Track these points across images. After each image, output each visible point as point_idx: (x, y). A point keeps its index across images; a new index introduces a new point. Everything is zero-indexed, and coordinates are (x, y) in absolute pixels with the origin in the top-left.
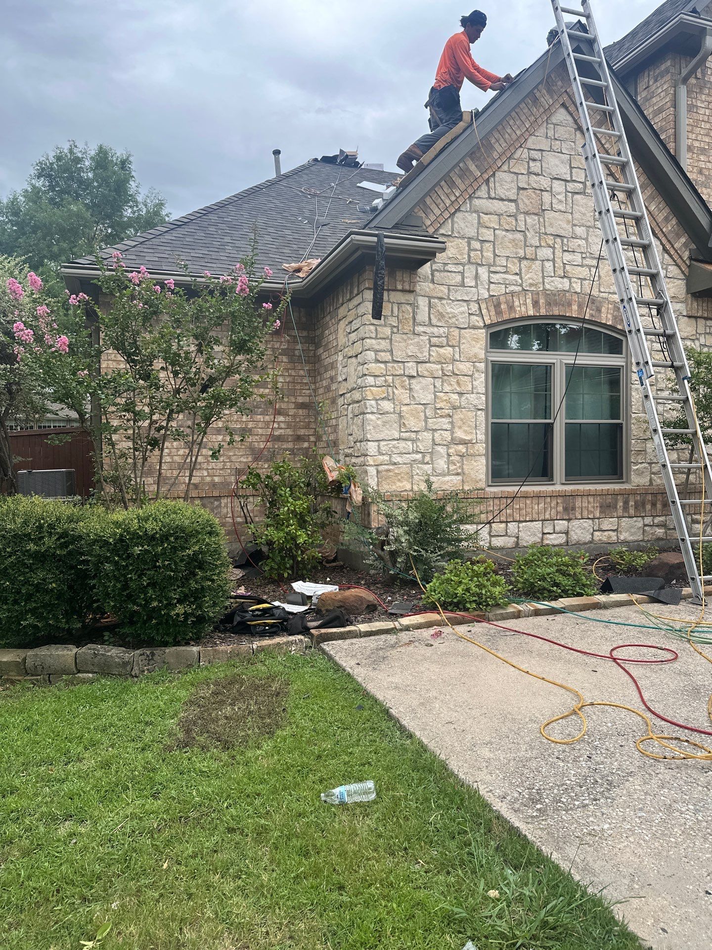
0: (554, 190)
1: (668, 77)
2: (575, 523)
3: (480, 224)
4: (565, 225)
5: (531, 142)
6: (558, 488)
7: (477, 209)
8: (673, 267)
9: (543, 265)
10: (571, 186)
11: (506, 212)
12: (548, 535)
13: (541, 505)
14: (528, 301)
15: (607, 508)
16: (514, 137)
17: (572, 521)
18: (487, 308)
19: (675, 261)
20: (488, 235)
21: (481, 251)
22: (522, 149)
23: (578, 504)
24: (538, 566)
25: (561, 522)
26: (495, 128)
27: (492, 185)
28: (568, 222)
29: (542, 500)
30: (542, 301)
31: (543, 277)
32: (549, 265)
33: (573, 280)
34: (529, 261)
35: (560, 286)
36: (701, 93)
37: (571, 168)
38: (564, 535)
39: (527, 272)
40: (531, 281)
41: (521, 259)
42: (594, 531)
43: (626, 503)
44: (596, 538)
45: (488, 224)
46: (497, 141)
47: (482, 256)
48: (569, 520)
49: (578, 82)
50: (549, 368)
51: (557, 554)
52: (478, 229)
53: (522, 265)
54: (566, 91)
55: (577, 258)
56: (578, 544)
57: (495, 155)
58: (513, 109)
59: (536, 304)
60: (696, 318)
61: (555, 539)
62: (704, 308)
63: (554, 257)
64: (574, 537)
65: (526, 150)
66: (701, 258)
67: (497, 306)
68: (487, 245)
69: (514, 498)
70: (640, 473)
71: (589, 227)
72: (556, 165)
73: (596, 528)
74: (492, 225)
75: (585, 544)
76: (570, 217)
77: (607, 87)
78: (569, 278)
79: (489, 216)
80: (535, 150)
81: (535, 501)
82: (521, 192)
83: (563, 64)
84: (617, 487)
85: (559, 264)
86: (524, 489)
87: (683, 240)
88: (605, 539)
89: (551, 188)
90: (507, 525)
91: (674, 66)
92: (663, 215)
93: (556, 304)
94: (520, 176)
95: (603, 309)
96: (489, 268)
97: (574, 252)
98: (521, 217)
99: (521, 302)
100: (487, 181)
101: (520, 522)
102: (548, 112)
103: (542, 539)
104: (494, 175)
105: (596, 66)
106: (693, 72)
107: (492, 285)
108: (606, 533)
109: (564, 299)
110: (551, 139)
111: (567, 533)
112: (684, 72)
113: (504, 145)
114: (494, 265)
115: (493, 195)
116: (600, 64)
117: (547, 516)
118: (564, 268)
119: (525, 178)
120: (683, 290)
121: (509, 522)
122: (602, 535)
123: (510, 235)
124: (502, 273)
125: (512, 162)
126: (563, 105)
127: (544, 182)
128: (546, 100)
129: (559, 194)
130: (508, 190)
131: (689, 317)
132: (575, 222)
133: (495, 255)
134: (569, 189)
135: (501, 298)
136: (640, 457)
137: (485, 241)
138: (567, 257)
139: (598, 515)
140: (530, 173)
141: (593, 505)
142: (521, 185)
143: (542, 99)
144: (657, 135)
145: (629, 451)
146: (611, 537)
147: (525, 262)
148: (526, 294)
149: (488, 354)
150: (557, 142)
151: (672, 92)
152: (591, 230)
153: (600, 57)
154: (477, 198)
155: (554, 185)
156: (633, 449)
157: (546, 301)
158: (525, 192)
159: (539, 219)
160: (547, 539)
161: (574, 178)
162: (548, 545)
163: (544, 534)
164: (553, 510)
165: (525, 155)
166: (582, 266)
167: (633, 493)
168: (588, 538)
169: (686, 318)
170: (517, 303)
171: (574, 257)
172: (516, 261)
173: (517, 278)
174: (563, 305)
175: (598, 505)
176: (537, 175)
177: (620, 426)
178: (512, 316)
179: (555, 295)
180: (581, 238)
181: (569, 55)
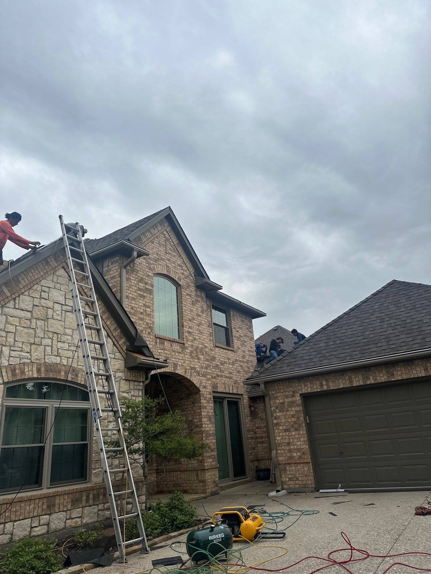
0: (55, 308)
1: (117, 264)
2: (54, 516)
3: (7, 322)
4: (60, 328)
5: (43, 282)
6: (45, 491)
7: (6, 313)
8: (118, 353)
9: (45, 348)
10: (64, 308)
11: (24, 317)
12: (35, 529)
13: (32, 506)
14: (34, 368)
15: (76, 502)
16: (33, 278)
17: (52, 515)
18: (6, 372)
19: (119, 351)
20: (12, 328)
21: (6, 338)
22: (37, 285)
23: (57, 502)
24: (22, 556)
25: (44, 517)
26: (23, 272)
27: (17, 301)
28: (62, 326)
29: (32, 502)
30: (43, 369)
31: (45, 355)
32: (48, 349)
33: (62, 358)
34: (36, 346)
35: (54, 361)
36: (133, 274)
37: (65, 298)
38: (46, 526)
39: (35, 352)
40: (37, 357)
41: (31, 344)
42: (67, 520)
43: (88, 497)
44: (68, 525)
45: (12, 323)
46: (23, 279)
47: (6, 340)
48: (50, 514)
49: (70, 260)
50: (44, 410)
51: (37, 544)
52: (5, 325)
53: (32, 348)
54: (65, 261)
55: (66, 346)
56: (55, 531)
57: (21, 286)
58: (34, 265)
59: (39, 370)
60: (129, 381)
61: (39, 530)
62: (134, 375)
63: (52, 344)
64: (53, 526)
65: (40, 286)
66: (132, 350)
67: (13, 371)
68: (10, 334)
69: (11, 503)
70: (97, 475)
71: (74, 330)
72: (57, 295)
73: (68, 517)
74: (15, 324)
75: (60, 530)
76: (63, 323)
77: (86, 264)
78: (61, 357)
79: (13, 318)
80: (45, 286)
81: (28, 503)
82: (35, 307)
83: (64, 249)
84: (82, 486)
85: (55, 348)
86: (20, 495)
87: (123, 340)
88: (73, 525)
89: (53, 307)
90: (5, 526)
91: (120, 260)
92: (114, 327)
93: (51, 371)
94: (35, 299)
95: (79, 375)
96: (10, 348)
97: (64, 342)
98: (34, 321)
99: (30, 369)
100: (14, 299)
101: (15, 521)
102: (54, 270)
103: (30, 532)
104: (19, 296)
105: (81, 254)
106: (129, 264)
107: (11, 358)
108: (74, 520)
109: (56, 368)
110: (55, 283)
111: (48, 524)
112: (125, 263)
113: (27, 281)
114: (14, 346)
115: (17, 307)
116: (83, 253)
117: (35, 514)
118: (58, 351)
119: (38, 300)
120: (123, 366)
121: (7, 523)
122: (71, 522)
123: (26, 330)
124: (18, 351)
125: (31, 291)
126: (63, 267)
127: (50, 304)
128: (53, 263)
129: (58, 311)
130: (28, 305)
131: (126, 380)
132: (66, 326)
133: (15, 341)
134: (63, 309)
135: (17, 366)
136: (97, 464)
137: (9, 332)
138: (60, 345)
139: (69, 508)
140: (41, 298)
141: (66, 501)
142: (35, 304)
143: (51, 263)
144: (111, 290)
145: (91, 461)
146: (77, 522)
147: (34, 346)
148: (33, 364)
149: (4, 401)
150: (58, 285)
151: (119, 271)
152: (75, 331)
153: (83, 250)
154: (6, 307)
155: (55, 306)
156: (93, 460)
157: (45, 369)
158: (37, 308)
159: (45, 323)
160: (34, 532)
161: (67, 304)
162: (34, 536)
163: (32, 528)
164: (40, 509)
165: (39, 288)
166: (68, 350)
167: (92, 489)
168: (62, 525)
169: (124, 381)
170: (26, 370)
171: (64, 345)
172: (28, 345)
173: (28, 355)
174: (56, 372)
175: (70, 500)
176: (46, 299)
177: (86, 445)
178: (23, 377)
179: (51, 366)
180: (69, 335)
181: (67, 246)
